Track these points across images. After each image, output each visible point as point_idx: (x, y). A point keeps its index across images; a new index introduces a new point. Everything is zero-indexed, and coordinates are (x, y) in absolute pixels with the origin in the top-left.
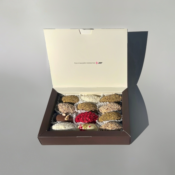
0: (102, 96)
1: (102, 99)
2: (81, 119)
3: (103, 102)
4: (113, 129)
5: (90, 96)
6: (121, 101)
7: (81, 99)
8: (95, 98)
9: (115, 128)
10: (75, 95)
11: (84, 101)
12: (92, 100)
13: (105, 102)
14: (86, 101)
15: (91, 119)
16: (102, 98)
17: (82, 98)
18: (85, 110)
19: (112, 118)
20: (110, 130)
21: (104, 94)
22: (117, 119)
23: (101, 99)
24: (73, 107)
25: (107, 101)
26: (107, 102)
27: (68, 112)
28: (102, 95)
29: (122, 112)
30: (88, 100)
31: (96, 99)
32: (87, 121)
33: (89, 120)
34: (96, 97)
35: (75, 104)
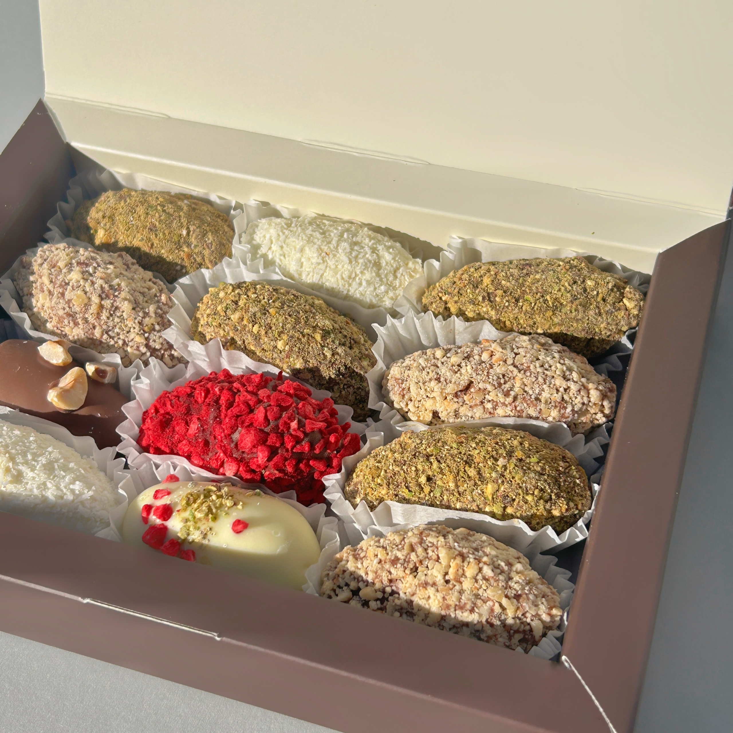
0: (449, 255)
1: (446, 281)
2: (194, 427)
3: (446, 314)
4: (465, 616)
5: (334, 234)
6: (632, 338)
7: (250, 241)
8: (377, 265)
9: (484, 609)
10: (213, 197)
11: (269, 264)
12: (345, 268)
13: (461, 314)
14: (292, 268)
15: (273, 452)
16: (443, 274)
17: (258, 238)
18: (251, 354)
19: (489, 489)
20: (428, 614)
21: (480, 245)
22: (541, 509)
23: (430, 284)
24: (155, 299)
25: (485, 308)
26: (480, 317)
27: (97, 333)
28: (456, 242)
29: (605, 447)
30: (307, 267)
31: (386, 269)
32: (239, 461)
33: (261, 456)
34: (387, 257)
35: (185, 280)
